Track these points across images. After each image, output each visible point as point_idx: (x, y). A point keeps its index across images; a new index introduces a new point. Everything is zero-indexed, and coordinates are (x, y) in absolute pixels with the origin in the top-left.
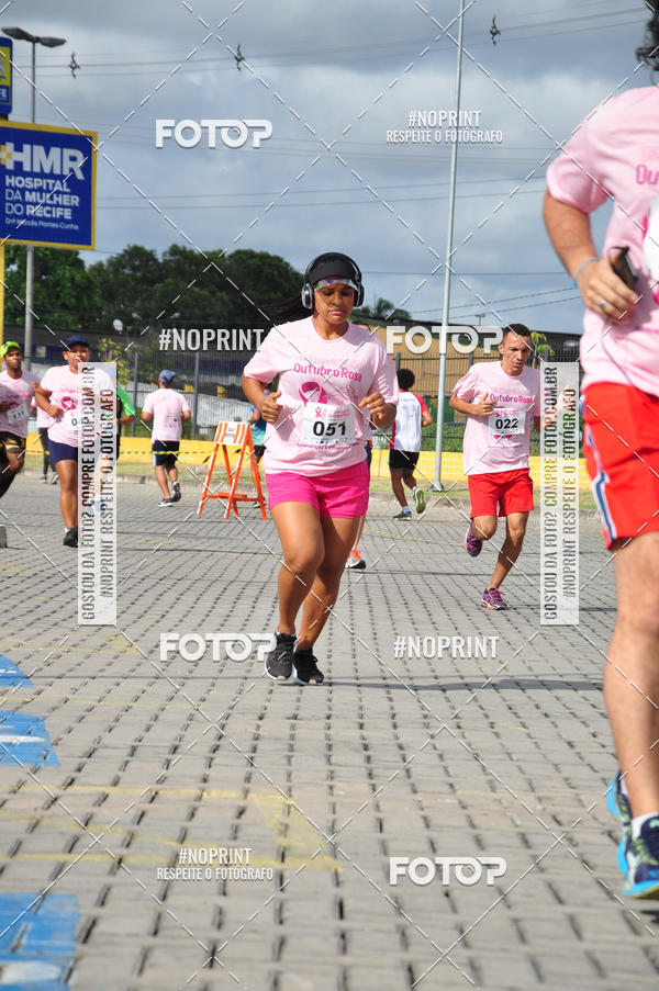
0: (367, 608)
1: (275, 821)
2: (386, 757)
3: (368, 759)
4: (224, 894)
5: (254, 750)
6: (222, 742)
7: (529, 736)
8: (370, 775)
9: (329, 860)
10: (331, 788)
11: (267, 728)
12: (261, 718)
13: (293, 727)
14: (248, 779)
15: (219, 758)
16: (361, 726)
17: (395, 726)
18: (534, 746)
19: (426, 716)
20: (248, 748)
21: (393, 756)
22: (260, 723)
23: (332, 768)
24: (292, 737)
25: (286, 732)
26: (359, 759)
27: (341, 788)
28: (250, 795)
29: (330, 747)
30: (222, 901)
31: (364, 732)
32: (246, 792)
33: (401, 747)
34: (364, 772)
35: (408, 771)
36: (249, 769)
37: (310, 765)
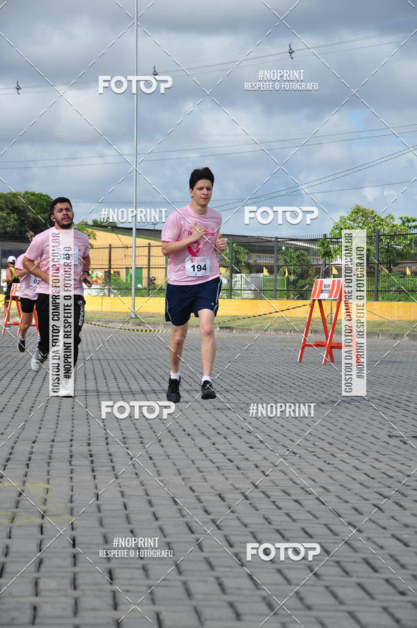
0: (94, 381)
1: (39, 497)
2: (102, 460)
3: (92, 462)
4: (10, 537)
5: (30, 459)
6: (11, 456)
7: (179, 446)
8: (93, 471)
9: (69, 517)
10: (71, 478)
11: (37, 447)
12: (34, 442)
13: (52, 446)
14: (26, 476)
15: (9, 465)
16: (89, 445)
17: (107, 444)
18: (181, 451)
19: (124, 438)
20: (26, 459)
21: (107, 460)
22: (33, 445)
23: (72, 467)
24: (51, 452)
25: (47, 449)
26: (88, 462)
27: (76, 477)
28: (26, 484)
29: (71, 456)
30: (8, 542)
31: (90, 448)
32: (24, 482)
33: (110, 455)
34: (89, 469)
35: (113, 467)
36: (26, 470)
37: (60, 467)
